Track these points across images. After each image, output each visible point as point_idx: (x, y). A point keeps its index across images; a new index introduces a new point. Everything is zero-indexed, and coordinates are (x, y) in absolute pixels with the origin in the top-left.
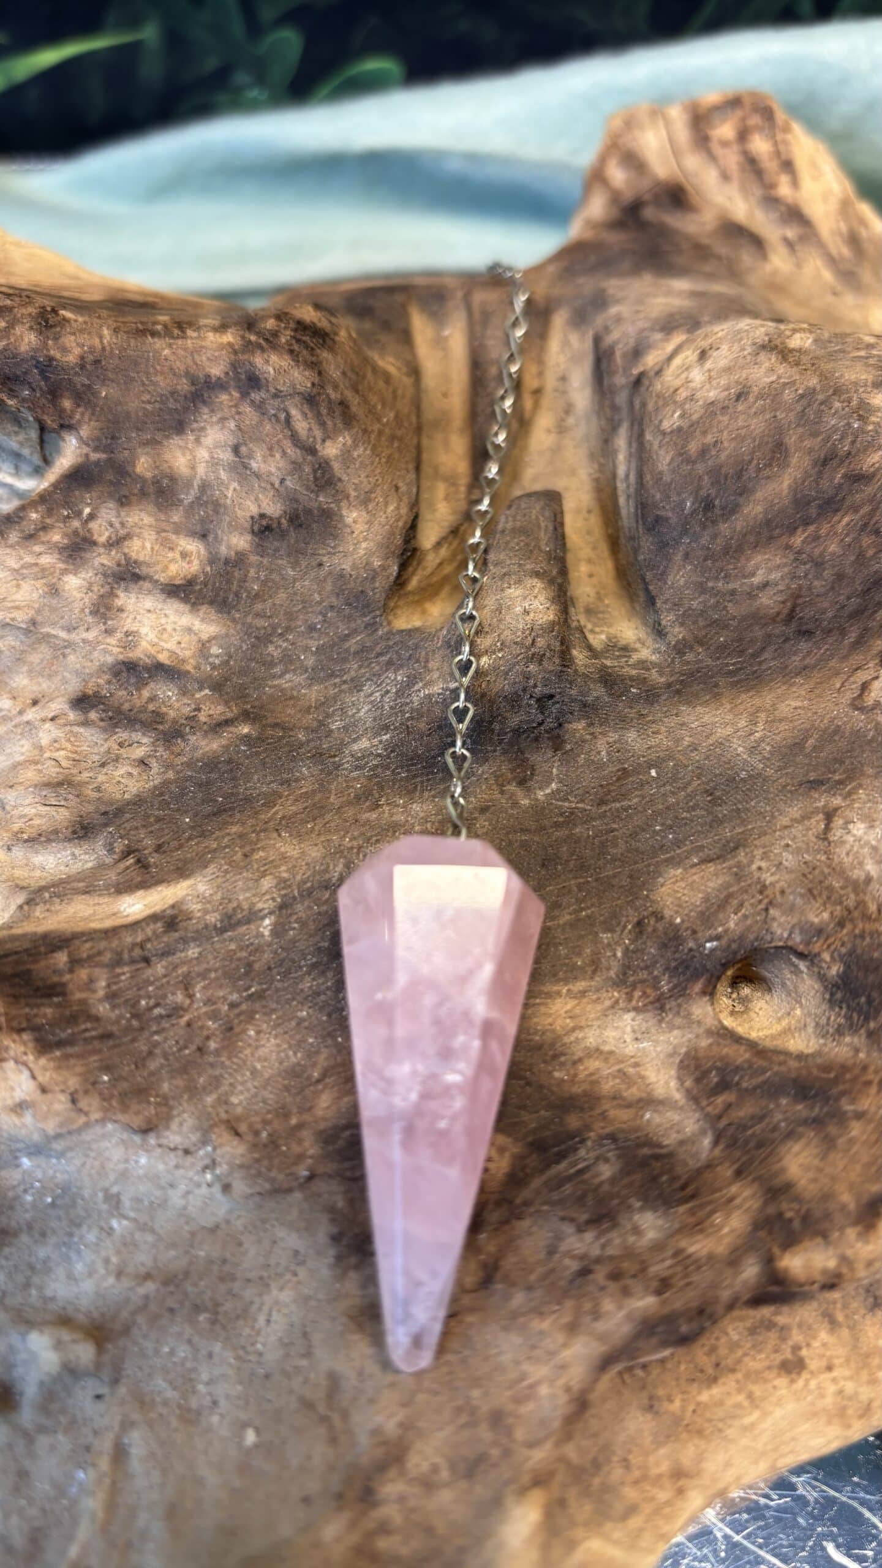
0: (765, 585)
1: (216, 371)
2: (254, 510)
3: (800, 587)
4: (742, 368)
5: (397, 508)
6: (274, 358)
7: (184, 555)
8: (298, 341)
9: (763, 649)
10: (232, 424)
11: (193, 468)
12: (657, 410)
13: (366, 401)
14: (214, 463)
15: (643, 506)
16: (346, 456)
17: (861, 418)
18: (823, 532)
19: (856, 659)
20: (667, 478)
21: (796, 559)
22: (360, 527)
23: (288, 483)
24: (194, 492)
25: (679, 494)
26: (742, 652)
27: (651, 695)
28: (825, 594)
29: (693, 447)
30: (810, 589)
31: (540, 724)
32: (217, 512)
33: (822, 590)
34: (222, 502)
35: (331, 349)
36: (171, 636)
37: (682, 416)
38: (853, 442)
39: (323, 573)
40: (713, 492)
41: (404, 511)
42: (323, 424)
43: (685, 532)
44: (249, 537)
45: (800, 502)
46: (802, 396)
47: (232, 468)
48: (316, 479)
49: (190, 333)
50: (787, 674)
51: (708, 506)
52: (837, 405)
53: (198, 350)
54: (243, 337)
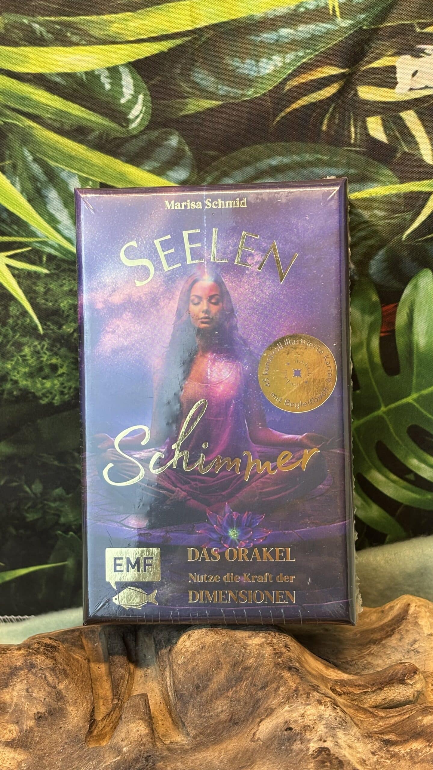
0: (222, 711)
1: (19, 664)
2: (35, 711)
3: (234, 710)
4: (202, 638)
5: (87, 704)
6: (39, 656)
7: (10, 731)
8: (46, 650)
9: (223, 732)
10: (25, 682)
11: (12, 699)
12: (176, 657)
13: (72, 669)
14: (19, 696)
15: (176, 691)
16: (67, 688)
17: (244, 648)
18: (238, 689)
19: (252, 726)
20: (183, 680)
21: (231, 701)
22: (74, 712)
23: (47, 700)
24: (13, 707)
25: (187, 685)
26: (216, 734)
27: (185, 752)
28: (242, 710)
29: (190, 668)
30: (237, 709)
31: (147, 766)
32: (21, 713)
33: (240, 709)
34: (23, 709)
35: (58, 652)
36: (7, 762)
37: (184, 658)
38: (243, 657)
39: (62, 731)
40: (199, 682)
41: (89, 706)
42: (58, 678)
43: (191, 697)
44: (34, 721)
45: (228, 680)
46: (224, 644)
47: (26, 697)
48: (57, 697)
49: (8, 652)
50: (230, 737)
51: (198, 687)
52: (236, 645)
53: (11, 657)
54: (27, 651)
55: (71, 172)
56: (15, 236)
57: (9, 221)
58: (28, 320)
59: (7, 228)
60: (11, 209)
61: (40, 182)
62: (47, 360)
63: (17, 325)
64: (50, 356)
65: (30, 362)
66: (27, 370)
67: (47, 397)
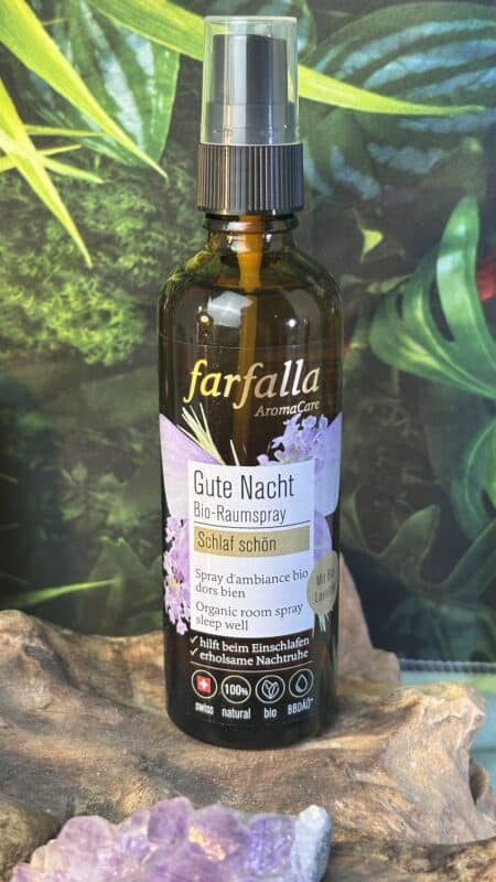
55: (142, 37)
56: (60, 127)
57: (53, 105)
58: (72, 248)
59: (51, 115)
60: (58, 89)
61: (100, 50)
62: (97, 304)
63: (57, 253)
64: (100, 299)
65: (74, 305)
66: (69, 316)
67: (95, 354)
